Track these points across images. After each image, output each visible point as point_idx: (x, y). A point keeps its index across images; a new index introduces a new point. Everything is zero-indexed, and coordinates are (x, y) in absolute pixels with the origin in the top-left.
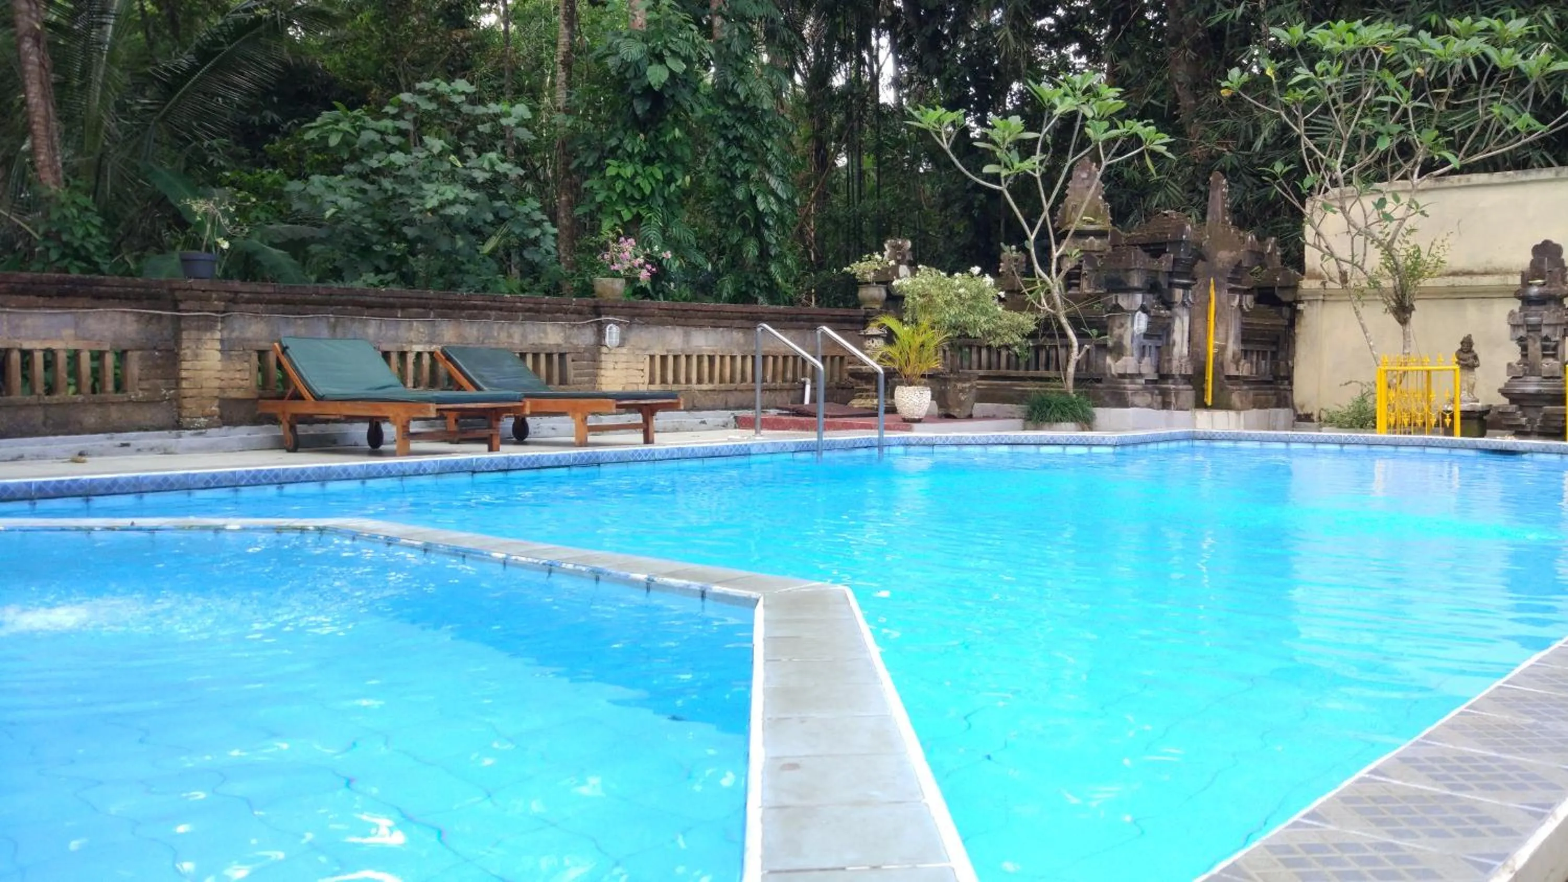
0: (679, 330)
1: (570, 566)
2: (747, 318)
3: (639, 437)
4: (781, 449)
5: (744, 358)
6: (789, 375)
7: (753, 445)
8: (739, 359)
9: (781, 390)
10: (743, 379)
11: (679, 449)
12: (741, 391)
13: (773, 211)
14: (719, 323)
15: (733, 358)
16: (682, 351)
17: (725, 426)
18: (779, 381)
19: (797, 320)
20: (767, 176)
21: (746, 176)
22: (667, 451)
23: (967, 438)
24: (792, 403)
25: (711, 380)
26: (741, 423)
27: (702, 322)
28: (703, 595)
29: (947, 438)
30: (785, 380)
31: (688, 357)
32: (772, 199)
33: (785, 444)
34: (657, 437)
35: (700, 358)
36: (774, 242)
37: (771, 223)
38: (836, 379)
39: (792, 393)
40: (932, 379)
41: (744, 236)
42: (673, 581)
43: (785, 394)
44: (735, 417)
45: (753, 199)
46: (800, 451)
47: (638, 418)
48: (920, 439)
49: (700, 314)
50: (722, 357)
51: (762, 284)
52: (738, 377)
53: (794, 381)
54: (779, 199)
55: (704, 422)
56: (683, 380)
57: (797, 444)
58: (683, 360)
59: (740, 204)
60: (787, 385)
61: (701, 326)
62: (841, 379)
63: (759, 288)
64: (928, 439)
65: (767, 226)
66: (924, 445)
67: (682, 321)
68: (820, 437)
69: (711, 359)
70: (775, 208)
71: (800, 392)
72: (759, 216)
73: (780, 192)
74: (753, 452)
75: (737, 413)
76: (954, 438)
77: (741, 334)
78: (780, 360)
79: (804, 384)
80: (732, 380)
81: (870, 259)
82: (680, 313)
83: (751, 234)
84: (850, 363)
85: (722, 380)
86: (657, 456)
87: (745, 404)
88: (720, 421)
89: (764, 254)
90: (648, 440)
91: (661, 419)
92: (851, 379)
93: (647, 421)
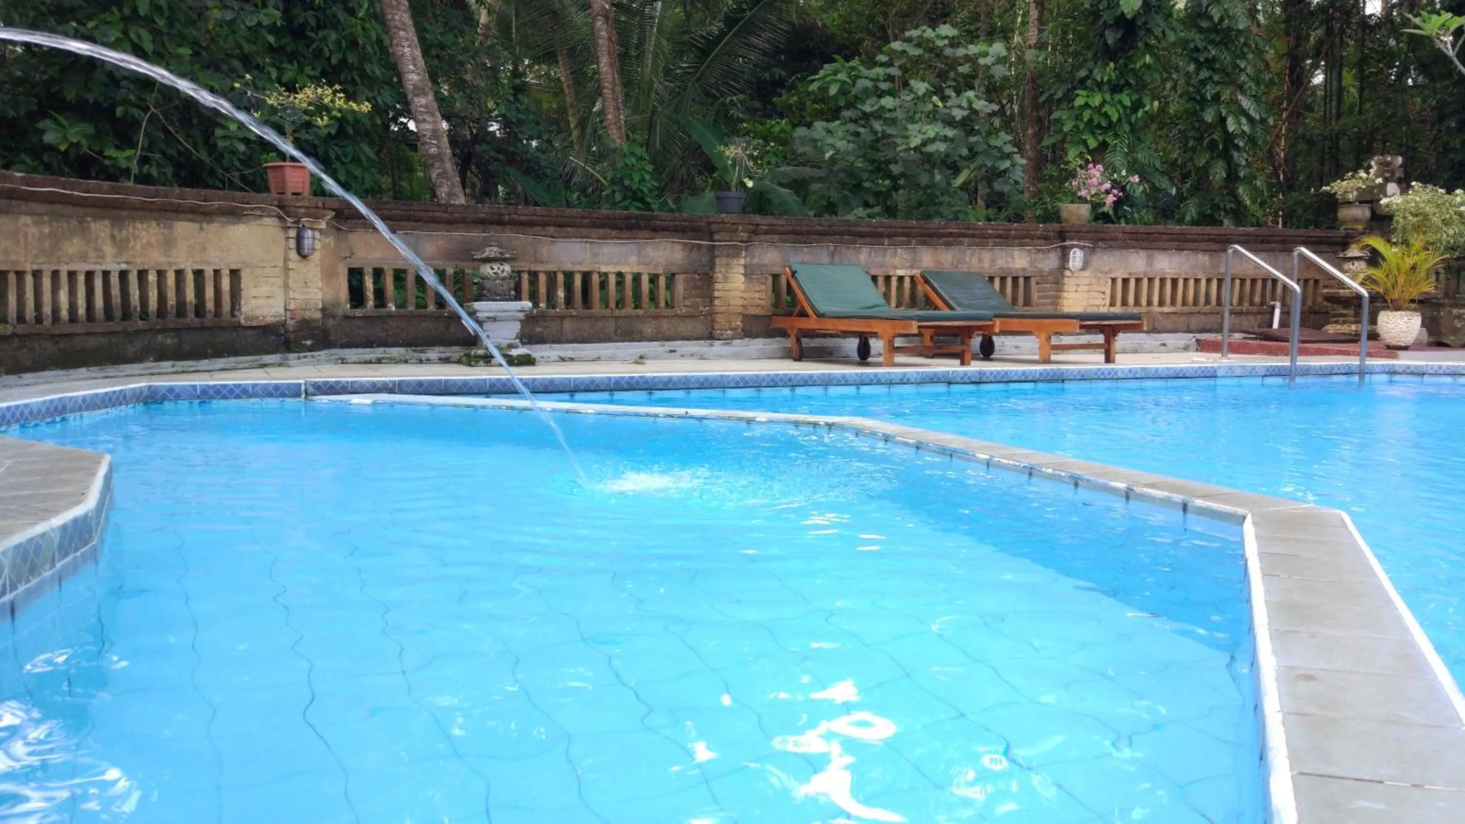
0: (1143, 254)
1: (1050, 471)
2: (1214, 241)
3: (1101, 357)
4: (1251, 373)
5: (1209, 281)
6: (1257, 299)
7: (1219, 367)
8: (1203, 283)
9: (1248, 313)
10: (1207, 302)
11: (1142, 369)
12: (1205, 314)
13: (1244, 132)
14: (1184, 245)
15: (1197, 281)
16: (1145, 273)
17: (1186, 349)
18: (1246, 304)
19: (1269, 242)
20: (1240, 97)
21: (1216, 98)
22: (1130, 371)
24: (1259, 327)
25: (1173, 302)
26: (1203, 346)
27: (1166, 245)
28: (1185, 508)
29: (1440, 367)
30: (1252, 303)
31: (1150, 280)
32: (1244, 120)
33: (1254, 368)
34: (1118, 357)
35: (1162, 281)
36: (1244, 163)
37: (1241, 144)
38: (1310, 303)
39: (1258, 317)
40: (1422, 304)
41: (1212, 158)
42: (1153, 492)
43: (1251, 317)
44: (1197, 340)
45: (1223, 120)
46: (1270, 375)
47: (1100, 339)
48: (1408, 367)
49: (1165, 237)
50: (1186, 280)
51: (1228, 207)
52: (1202, 300)
53: (1262, 304)
54: (1250, 119)
55: (1164, 345)
56: (1144, 301)
57: (1268, 368)
58: (1145, 282)
59: (1209, 126)
60: (1255, 309)
61: (1165, 249)
62: (1314, 302)
63: (1225, 210)
64: (1417, 367)
65: (1237, 148)
66: (1412, 373)
67: (1146, 244)
68: (1292, 361)
69: (1174, 282)
70: (1246, 129)
71: (1268, 316)
72: (1229, 138)
73: (1252, 113)
74: (1219, 373)
75: (1199, 336)
76: (1448, 367)
77: (1207, 257)
78: (1248, 282)
79: (1273, 308)
80: (1196, 303)
81: (1353, 176)
82: (1144, 236)
83: (1218, 157)
84: (1325, 287)
85: (1184, 303)
86: (1120, 375)
87: (1208, 327)
88: (1182, 343)
89: (1232, 177)
90: (1108, 359)
91: (1122, 340)
92: (1325, 303)
93: (1108, 341)
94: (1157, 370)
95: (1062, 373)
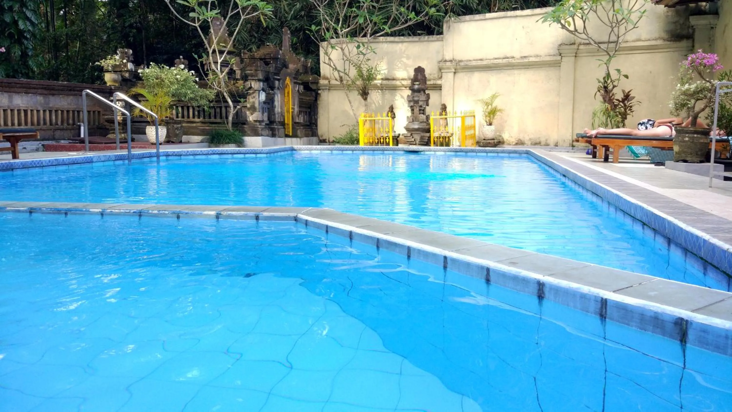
0: (6, 95)
1: (156, 212)
2: (45, 89)
3: (10, 156)
4: (109, 159)
5: (44, 111)
6: (71, 121)
7: (94, 157)
8: (42, 112)
9: (67, 129)
10: (45, 123)
12: (44, 130)
13: (29, 30)
14: (29, 91)
15: (38, 111)
16: (9, 107)
17: (37, 150)
18: (65, 125)
19: (74, 91)
20: (24, 10)
21: (11, 9)
23: (198, 151)
24: (73, 137)
25: (26, 124)
26: (46, 148)
27: (20, 90)
28: (257, 218)
29: (188, 152)
30: (68, 124)
31: (12, 110)
32: (28, 23)
33: (110, 156)
34: (21, 156)
35: (19, 111)
36: (31, 47)
37: (28, 36)
38: (97, 123)
39: (72, 131)
41: (11, 43)
42: (234, 213)
43: (69, 131)
44: (43, 145)
45: (16, 23)
46: (117, 160)
47: (8, 145)
48: (174, 152)
49: (18, 85)
50: (32, 111)
52: (42, 122)
53: (74, 124)
54: (32, 23)
55: (25, 148)
56: (9, 123)
57: (116, 156)
58: (9, 112)
59: (7, 24)
60: (70, 127)
61: (18, 93)
62: (99, 123)
63: (21, 73)
64: (178, 152)
65: (26, 38)
66: (176, 155)
67: (7, 89)
68: (129, 151)
69: (26, 111)
70: (30, 28)
71: (77, 131)
72: (21, 33)
73: (33, 19)
74: (94, 160)
75: (43, 143)
76: (191, 151)
77: (42, 98)
78: (65, 112)
79: (80, 126)
80: (39, 124)
81: (111, 59)
82: (7, 84)
83: (15, 42)
84: (103, 115)
85: (32, 124)
87: (46, 138)
88: (34, 147)
89: (24, 55)
90: (15, 156)
91: (20, 145)
92: (106, 123)
93: (14, 146)
94: (63, 160)
95: (12, 165)
